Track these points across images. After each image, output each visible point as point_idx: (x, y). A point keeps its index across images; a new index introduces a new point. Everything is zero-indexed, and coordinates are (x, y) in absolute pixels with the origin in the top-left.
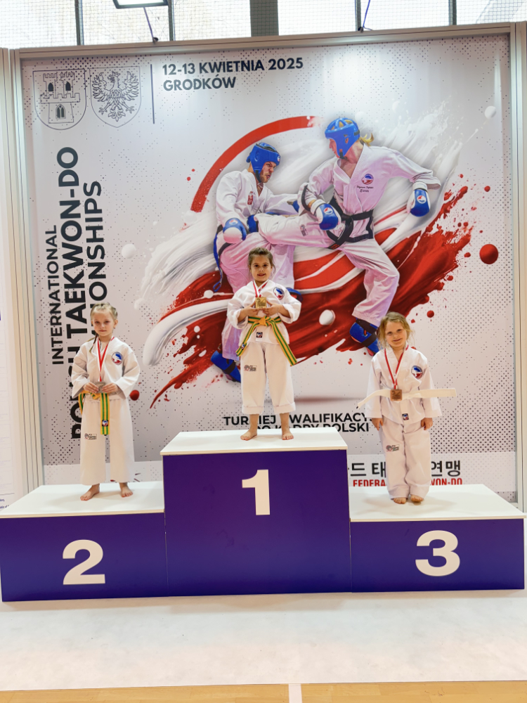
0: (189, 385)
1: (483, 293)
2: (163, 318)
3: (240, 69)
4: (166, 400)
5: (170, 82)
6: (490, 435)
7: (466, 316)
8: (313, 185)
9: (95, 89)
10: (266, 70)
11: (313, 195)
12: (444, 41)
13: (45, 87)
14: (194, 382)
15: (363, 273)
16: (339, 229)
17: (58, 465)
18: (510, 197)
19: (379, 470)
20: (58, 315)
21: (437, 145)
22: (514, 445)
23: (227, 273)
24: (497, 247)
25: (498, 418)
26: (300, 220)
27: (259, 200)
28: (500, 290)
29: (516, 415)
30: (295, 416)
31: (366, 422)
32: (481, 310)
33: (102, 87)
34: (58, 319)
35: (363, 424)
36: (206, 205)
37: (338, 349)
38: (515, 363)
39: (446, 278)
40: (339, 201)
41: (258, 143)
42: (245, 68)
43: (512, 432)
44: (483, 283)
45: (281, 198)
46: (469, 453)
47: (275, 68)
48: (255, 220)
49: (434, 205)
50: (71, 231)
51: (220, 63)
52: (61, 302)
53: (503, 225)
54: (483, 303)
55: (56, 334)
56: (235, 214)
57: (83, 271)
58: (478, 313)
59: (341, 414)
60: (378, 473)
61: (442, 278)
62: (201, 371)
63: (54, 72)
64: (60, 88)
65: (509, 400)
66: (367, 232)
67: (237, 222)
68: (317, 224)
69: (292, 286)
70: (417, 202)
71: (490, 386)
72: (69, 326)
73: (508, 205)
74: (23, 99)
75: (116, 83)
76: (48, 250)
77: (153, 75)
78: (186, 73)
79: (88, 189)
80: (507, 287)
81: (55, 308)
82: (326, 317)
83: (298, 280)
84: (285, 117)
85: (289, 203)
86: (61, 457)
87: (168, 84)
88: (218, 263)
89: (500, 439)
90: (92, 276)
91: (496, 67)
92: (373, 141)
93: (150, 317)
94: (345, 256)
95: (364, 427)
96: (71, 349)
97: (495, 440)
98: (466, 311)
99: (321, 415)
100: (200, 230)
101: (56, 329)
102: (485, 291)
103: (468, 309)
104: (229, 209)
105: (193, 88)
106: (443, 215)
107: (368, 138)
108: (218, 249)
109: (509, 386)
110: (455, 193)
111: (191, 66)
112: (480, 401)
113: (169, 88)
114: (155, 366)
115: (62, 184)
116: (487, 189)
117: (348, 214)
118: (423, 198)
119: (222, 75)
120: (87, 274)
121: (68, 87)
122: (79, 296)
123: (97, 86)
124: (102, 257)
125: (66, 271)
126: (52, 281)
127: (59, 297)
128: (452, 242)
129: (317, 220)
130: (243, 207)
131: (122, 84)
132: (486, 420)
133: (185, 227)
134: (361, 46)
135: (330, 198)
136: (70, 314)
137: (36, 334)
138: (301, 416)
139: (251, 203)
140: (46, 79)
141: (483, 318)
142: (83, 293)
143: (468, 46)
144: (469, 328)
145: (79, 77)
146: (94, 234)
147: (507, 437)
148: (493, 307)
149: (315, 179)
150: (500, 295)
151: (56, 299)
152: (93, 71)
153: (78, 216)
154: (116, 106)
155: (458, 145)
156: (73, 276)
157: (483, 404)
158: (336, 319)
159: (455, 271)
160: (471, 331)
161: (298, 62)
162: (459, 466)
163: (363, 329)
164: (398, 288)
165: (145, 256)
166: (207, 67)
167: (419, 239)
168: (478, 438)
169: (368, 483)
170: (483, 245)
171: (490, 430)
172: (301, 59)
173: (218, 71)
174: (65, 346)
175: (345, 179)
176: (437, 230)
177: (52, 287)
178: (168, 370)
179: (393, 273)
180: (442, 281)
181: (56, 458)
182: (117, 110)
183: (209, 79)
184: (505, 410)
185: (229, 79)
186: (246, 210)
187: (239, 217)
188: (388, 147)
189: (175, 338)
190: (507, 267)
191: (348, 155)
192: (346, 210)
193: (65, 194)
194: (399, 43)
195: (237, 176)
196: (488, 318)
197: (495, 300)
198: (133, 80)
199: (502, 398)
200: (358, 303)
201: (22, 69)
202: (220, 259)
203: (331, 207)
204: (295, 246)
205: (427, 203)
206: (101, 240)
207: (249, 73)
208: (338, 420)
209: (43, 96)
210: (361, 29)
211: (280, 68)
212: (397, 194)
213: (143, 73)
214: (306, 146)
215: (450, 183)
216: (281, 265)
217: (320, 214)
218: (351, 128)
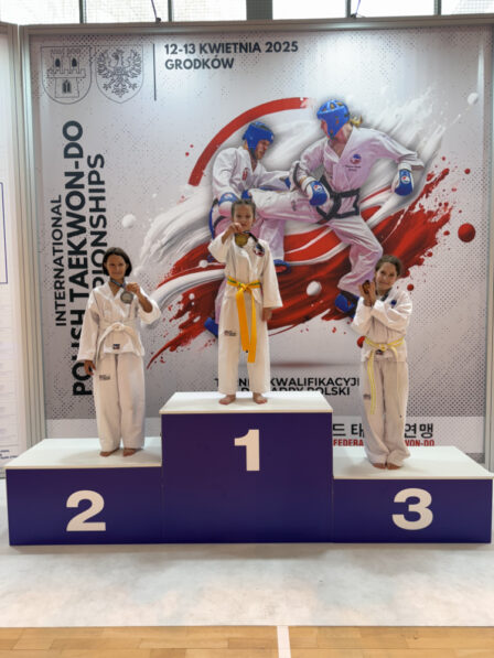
0: (183, 348)
1: (459, 269)
2: (160, 286)
3: (238, 50)
4: (162, 361)
5: (172, 61)
6: (461, 401)
7: (444, 290)
8: (304, 164)
9: (100, 66)
10: (263, 52)
11: (304, 172)
12: (431, 30)
13: (52, 63)
14: (188, 346)
15: (348, 249)
16: (328, 205)
17: (61, 420)
18: (488, 180)
19: (358, 431)
20: (61, 280)
21: (420, 128)
22: (483, 410)
24: (474, 226)
25: (469, 385)
26: (291, 196)
27: (254, 176)
28: (475, 267)
29: (486, 383)
30: (282, 380)
31: (347, 387)
32: (457, 285)
34: (61, 283)
35: (345, 388)
36: (204, 180)
37: (323, 318)
38: (486, 336)
39: (426, 254)
40: (328, 180)
41: (253, 122)
42: (242, 50)
43: (482, 398)
44: (460, 260)
45: (274, 175)
46: (441, 417)
47: (271, 51)
48: (249, 195)
49: (417, 185)
50: (75, 201)
51: (220, 44)
52: (64, 268)
53: (481, 206)
54: (459, 278)
55: (60, 298)
56: (229, 189)
57: (85, 239)
58: (455, 288)
59: (324, 379)
60: (357, 433)
61: (423, 253)
62: (195, 336)
63: (62, 48)
64: (66, 64)
65: (480, 369)
66: (353, 209)
67: (231, 197)
68: (307, 200)
69: (282, 258)
70: (401, 182)
71: (463, 356)
72: (71, 290)
73: (486, 187)
74: (31, 74)
75: (120, 60)
76: (53, 218)
77: (156, 54)
78: (186, 53)
79: (92, 162)
80: (482, 264)
81: (59, 273)
82: (313, 288)
84: (280, 98)
85: (281, 179)
86: (63, 412)
87: (169, 63)
88: (213, 234)
89: (470, 405)
90: (94, 244)
91: (479, 56)
92: (362, 124)
93: (148, 283)
94: (332, 233)
95: (346, 391)
96: (73, 312)
97: (466, 405)
98: (443, 285)
99: (305, 379)
100: (195, 204)
101: (60, 293)
102: (462, 267)
103: (446, 283)
104: (224, 184)
105: (193, 67)
106: (425, 195)
107: (357, 120)
109: (481, 357)
110: (437, 173)
111: (192, 46)
112: (453, 369)
113: (170, 67)
114: (152, 330)
115: (67, 156)
116: (468, 171)
117: (336, 192)
118: (407, 179)
119: (221, 55)
120: (89, 242)
121: (74, 63)
122: (82, 262)
123: (102, 63)
124: (104, 226)
125: (70, 239)
126: (57, 247)
127: (63, 263)
128: (433, 220)
129: (307, 196)
130: (238, 182)
131: (126, 62)
132: (457, 387)
133: (183, 200)
134: (353, 32)
135: (321, 176)
136: (72, 279)
137: (41, 297)
138: (287, 379)
139: (245, 179)
140: (53, 55)
141: (459, 292)
142: (85, 260)
143: (454, 35)
144: (445, 302)
145: (85, 53)
146: (97, 204)
147: (477, 403)
148: (468, 283)
149: (306, 157)
150: (475, 271)
151: (60, 264)
152: (98, 48)
153: (82, 186)
154: (120, 82)
155: (441, 129)
156: (77, 244)
157: (455, 372)
158: (322, 290)
159: (435, 248)
160: (447, 304)
161: (293, 45)
162: (431, 429)
163: (347, 300)
165: (144, 227)
166: (207, 48)
167: (402, 216)
168: (450, 403)
169: (347, 443)
170: (462, 224)
171: (462, 396)
172: (296, 42)
173: (218, 51)
174: (68, 309)
175: (335, 158)
176: (419, 209)
177: (56, 253)
178: (164, 335)
179: (377, 248)
180: (422, 257)
181: (58, 413)
182: (120, 86)
183: (208, 60)
184: (476, 378)
185: (227, 61)
186: (240, 184)
187: (233, 192)
188: (376, 129)
189: (171, 304)
190: (483, 246)
191: (338, 135)
192: (335, 188)
193: (70, 165)
194: (389, 31)
195: (232, 153)
196: (464, 292)
197: (471, 276)
198: (136, 58)
199: (474, 367)
201: (30, 45)
202: (214, 231)
203: (320, 185)
204: (285, 221)
205: (410, 182)
206: (104, 210)
207: (247, 54)
208: (321, 384)
209: (50, 71)
210: (354, 16)
211: (277, 51)
212: (383, 174)
213: (146, 52)
214: (299, 126)
215: (433, 165)
216: (272, 238)
217: (310, 191)
218: (342, 110)
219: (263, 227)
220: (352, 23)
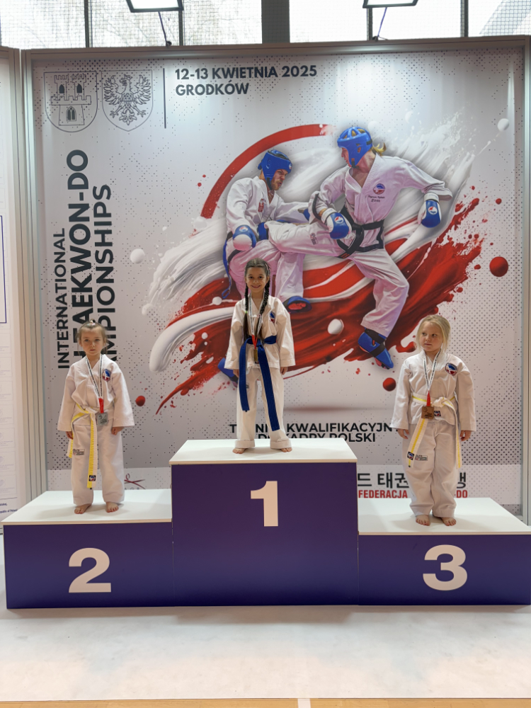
0: (195, 391)
1: (492, 306)
2: (170, 324)
3: (253, 75)
4: (172, 406)
5: (183, 86)
6: (497, 447)
7: (475, 328)
8: (324, 194)
9: (107, 92)
10: (280, 77)
11: (324, 203)
12: (458, 52)
13: (56, 89)
14: (201, 389)
15: (372, 284)
17: (63, 471)
18: (521, 210)
19: (385, 481)
20: (64, 319)
21: (449, 156)
22: (520, 458)
23: (236, 280)
24: (507, 260)
25: (504, 430)
26: (311, 228)
27: (270, 207)
28: (509, 303)
29: (522, 428)
30: (302, 425)
31: (372, 433)
32: (490, 323)
33: (114, 90)
34: (64, 323)
35: (370, 434)
36: (217, 211)
37: (346, 358)
38: (522, 377)
39: (455, 290)
40: (350, 211)
41: (270, 150)
42: (258, 75)
43: (518, 445)
44: (492, 296)
45: (292, 206)
46: (475, 465)
47: (289, 76)
48: (265, 227)
49: (445, 216)
50: (80, 235)
51: (234, 69)
52: (68, 306)
53: (514, 238)
54: (492, 315)
55: (63, 338)
56: (245, 222)
57: (90, 276)
58: (487, 325)
59: (348, 424)
60: (384, 484)
61: (452, 289)
62: (208, 378)
63: (67, 74)
64: (71, 90)
65: (516, 413)
66: (378, 242)
67: (247, 229)
68: (328, 233)
69: (301, 294)
70: (428, 213)
71: (497, 399)
73: (519, 218)
74: (34, 100)
75: (128, 86)
76: (56, 253)
77: (166, 79)
78: (198, 78)
79: (98, 193)
80: (517, 300)
81: (62, 312)
82: (335, 326)
83: (307, 288)
84: (298, 125)
85: (300, 211)
86: (65, 462)
87: (180, 88)
88: (228, 269)
89: (506, 452)
90: (100, 280)
91: (510, 79)
92: (385, 151)
93: (158, 322)
94: (355, 265)
95: (371, 437)
96: (76, 354)
97: (502, 452)
98: (475, 323)
99: (327, 424)
100: (209, 237)
101: (63, 333)
102: (495, 303)
103: (477, 321)
104: (239, 216)
105: (205, 93)
106: (453, 227)
107: (380, 147)
108: (228, 255)
109: (517, 399)
110: (466, 205)
111: (204, 71)
112: (487, 413)
113: (182, 92)
114: (162, 373)
115: (71, 187)
116: (499, 201)
117: (359, 224)
118: (434, 209)
119: (235, 81)
120: (95, 278)
121: (80, 89)
122: (86, 300)
123: (109, 89)
124: (111, 262)
125: (73, 275)
126: (59, 284)
127: (66, 301)
128: (463, 253)
129: (328, 229)
130: (253, 214)
131: (134, 88)
132: (492, 433)
133: (195, 233)
134: (375, 55)
135: (342, 207)
136: (76, 318)
137: (42, 338)
138: (307, 425)
139: (262, 211)
140: (57, 81)
141: (492, 330)
142: (90, 297)
143: (482, 58)
144: (477, 340)
145: (90, 79)
146: (103, 238)
147: (513, 449)
148: (502, 320)
149: (326, 188)
150: (509, 308)
151: (63, 302)
152: (104, 73)
153: (87, 219)
154: (128, 109)
155: (470, 156)
156: (81, 280)
157: (490, 416)
158: (344, 328)
159: (465, 283)
160: (480, 343)
161: (311, 70)
162: (464, 478)
163: (371, 341)
164: (408, 299)
165: (154, 261)
166: (220, 73)
167: (429, 249)
168: (484, 450)
169: (374, 494)
170: (494, 257)
171: (497, 443)
172: (315, 66)
173: (232, 76)
174: (71, 350)
175: (356, 188)
176: (448, 241)
177: (59, 290)
178: (175, 376)
179: (402, 284)
180: (451, 292)
181: (60, 462)
182: (128, 113)
183: (222, 85)
184: (511, 423)
185: (242, 85)
186: (257, 216)
187: (249, 224)
188: (401, 156)
189: (183, 344)
190: (516, 280)
191: (361, 164)
192: (357, 219)
193: (74, 196)
194: (413, 54)
195: (248, 183)
196: (497, 330)
197: (504, 313)
198: (145, 83)
199: (509, 411)
200: (367, 313)
201: (33, 70)
202: (229, 266)
203: (342, 217)
204: (304, 255)
205: (438, 213)
206: (110, 244)
207: (262, 79)
208: (345, 430)
209: (54, 98)
210: (376, 38)
211: (294, 75)
212: (408, 205)
213: (155, 78)
214: (318, 155)
215: (461, 195)
216: (290, 273)
217: (330, 223)
218: (364, 137)
219: (281, 261)
220: (374, 45)
